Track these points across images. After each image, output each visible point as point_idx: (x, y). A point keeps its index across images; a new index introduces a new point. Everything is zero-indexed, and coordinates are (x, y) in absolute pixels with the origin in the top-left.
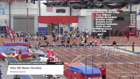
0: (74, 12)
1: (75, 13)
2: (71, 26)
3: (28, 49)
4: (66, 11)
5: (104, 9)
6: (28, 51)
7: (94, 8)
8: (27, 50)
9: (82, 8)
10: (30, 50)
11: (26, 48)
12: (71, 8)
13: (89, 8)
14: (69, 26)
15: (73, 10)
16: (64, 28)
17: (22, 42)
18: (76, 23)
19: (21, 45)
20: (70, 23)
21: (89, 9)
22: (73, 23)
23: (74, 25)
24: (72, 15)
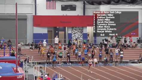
0: (89, 9)
1: (91, 11)
2: (84, 32)
3: (17, 67)
4: (77, 9)
5: (137, 4)
6: (17, 71)
7: (120, 4)
8: (15, 69)
9: (103, 3)
10: (19, 69)
11: (14, 65)
12: (84, 3)
13: (112, 2)
14: (82, 32)
15: (88, 6)
16: (73, 35)
17: (7, 56)
19: (6, 62)
20: (83, 27)
21: (113, 4)
22: (87, 27)
23: (89, 30)
24: (86, 14)
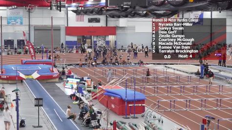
0: (110, 22)
1: (112, 23)
2: (107, 40)
3: (53, 68)
4: (101, 21)
5: (149, 18)
6: (53, 71)
7: (136, 17)
8: (51, 69)
9: (121, 16)
10: (55, 69)
11: (50, 67)
12: (107, 16)
13: (129, 16)
14: (105, 40)
15: (110, 19)
16: (98, 42)
17: (45, 59)
18: (114, 36)
19: (44, 64)
20: (105, 36)
21: (130, 18)
22: (109, 36)
23: (111, 38)
24: (108, 26)
